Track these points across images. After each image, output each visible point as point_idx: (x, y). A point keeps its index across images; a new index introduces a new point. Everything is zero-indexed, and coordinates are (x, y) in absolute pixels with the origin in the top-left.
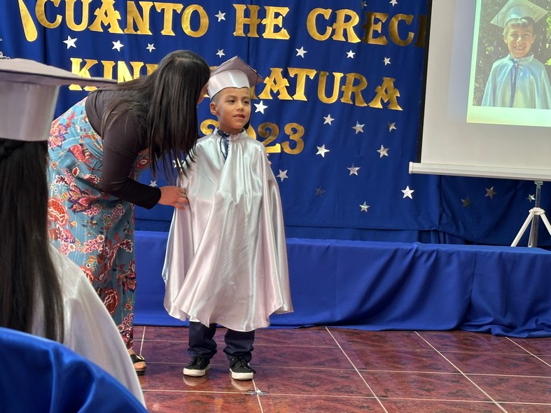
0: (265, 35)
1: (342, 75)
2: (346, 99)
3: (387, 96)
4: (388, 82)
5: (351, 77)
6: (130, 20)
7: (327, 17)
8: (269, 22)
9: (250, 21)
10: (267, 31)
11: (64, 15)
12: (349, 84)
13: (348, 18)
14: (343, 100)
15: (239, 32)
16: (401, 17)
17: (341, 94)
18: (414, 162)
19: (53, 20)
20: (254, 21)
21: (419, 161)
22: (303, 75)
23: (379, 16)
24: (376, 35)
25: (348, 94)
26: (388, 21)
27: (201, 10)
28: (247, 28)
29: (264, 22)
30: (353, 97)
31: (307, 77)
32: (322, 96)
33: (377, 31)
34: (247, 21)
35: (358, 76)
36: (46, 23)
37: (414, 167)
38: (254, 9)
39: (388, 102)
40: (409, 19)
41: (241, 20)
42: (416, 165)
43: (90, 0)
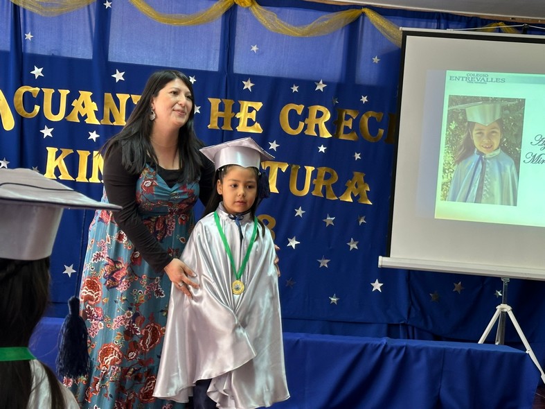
0: (242, 127)
1: (314, 168)
2: (318, 193)
3: (357, 191)
5: (322, 171)
6: (107, 112)
7: (300, 113)
8: (243, 116)
9: (225, 114)
10: (241, 124)
11: (41, 105)
12: (320, 177)
13: (320, 114)
14: (314, 193)
15: (213, 125)
16: (371, 114)
17: (312, 187)
18: (383, 256)
19: (31, 110)
20: (228, 114)
21: (389, 256)
22: (275, 168)
23: (350, 112)
24: (347, 130)
25: (319, 187)
26: (359, 118)
28: (221, 121)
29: (238, 116)
30: (324, 190)
31: (279, 170)
32: (294, 189)
33: (348, 127)
34: (221, 114)
35: (329, 170)
36: (24, 113)
37: (383, 261)
38: (229, 103)
39: (359, 196)
40: (379, 116)
41: (215, 113)
42: (385, 259)
43: (68, 92)
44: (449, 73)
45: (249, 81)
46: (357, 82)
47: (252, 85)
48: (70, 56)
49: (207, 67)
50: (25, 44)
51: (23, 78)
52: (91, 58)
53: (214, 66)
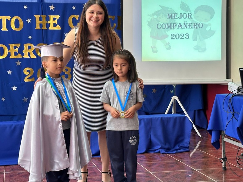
7: (77, 19)
8: (51, 22)
9: (42, 22)
10: (51, 26)
15: (38, 27)
20: (44, 22)
27: (19, 18)
29: (49, 22)
38: (44, 17)
40: (113, 18)
41: (38, 22)
45: (52, 6)
47: (54, 7)
49: (32, 1)
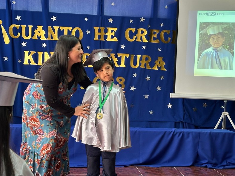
0: (107, 40)
1: (140, 56)
2: (143, 66)
3: (160, 65)
4: (160, 59)
5: (144, 57)
6: (49, 34)
7: (134, 32)
8: (109, 34)
10: (108, 38)
11: (21, 32)
12: (144, 60)
13: (142, 32)
14: (141, 67)
15: (96, 38)
16: (165, 31)
17: (140, 64)
18: (172, 93)
19: (16, 35)
20: (102, 34)
21: (174, 93)
22: (124, 56)
23: (155, 31)
24: (154, 39)
25: (143, 64)
26: (160, 33)
27: (80, 29)
28: (99, 37)
29: (107, 34)
30: (145, 65)
31: (126, 57)
32: (132, 65)
33: (155, 37)
34: (99, 34)
35: (147, 56)
36: (13, 36)
37: (172, 95)
38: (102, 29)
39: (160, 67)
40: (168, 32)
41: (97, 33)
42: (173, 94)
43: (32, 26)
44: (199, 12)
45: (111, 19)
46: (158, 17)
48: (32, 10)
49: (92, 13)
50: (12, 6)
51: (12, 21)
52: (42, 11)
53: (95, 13)
